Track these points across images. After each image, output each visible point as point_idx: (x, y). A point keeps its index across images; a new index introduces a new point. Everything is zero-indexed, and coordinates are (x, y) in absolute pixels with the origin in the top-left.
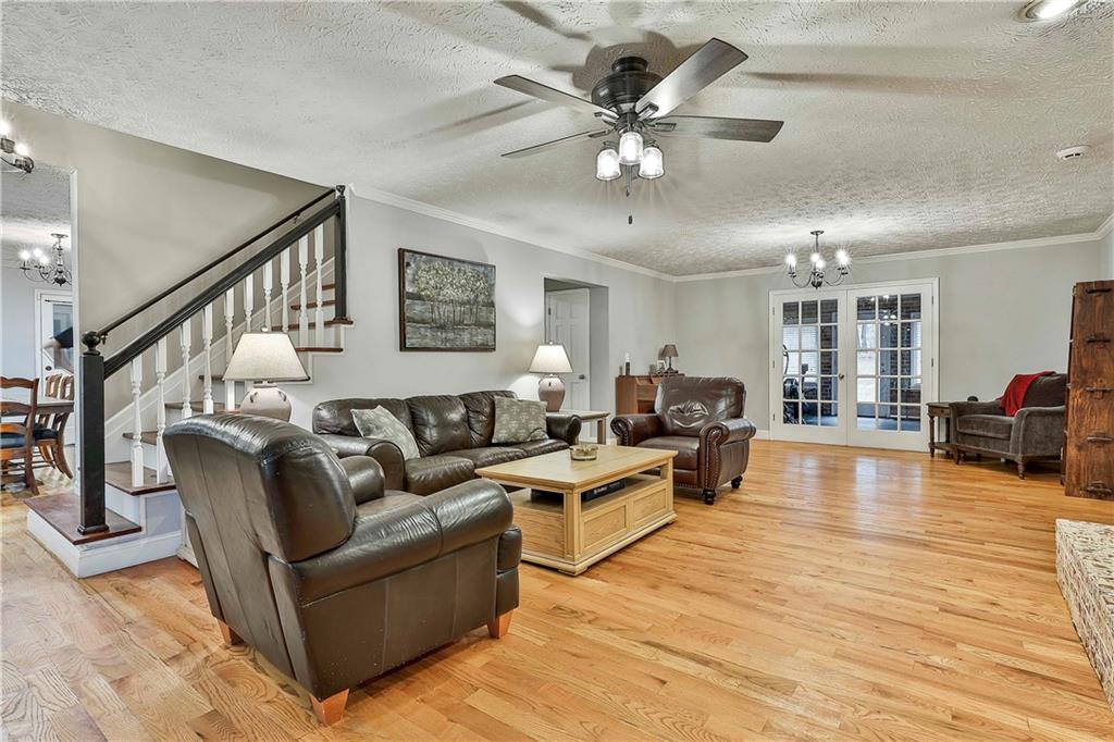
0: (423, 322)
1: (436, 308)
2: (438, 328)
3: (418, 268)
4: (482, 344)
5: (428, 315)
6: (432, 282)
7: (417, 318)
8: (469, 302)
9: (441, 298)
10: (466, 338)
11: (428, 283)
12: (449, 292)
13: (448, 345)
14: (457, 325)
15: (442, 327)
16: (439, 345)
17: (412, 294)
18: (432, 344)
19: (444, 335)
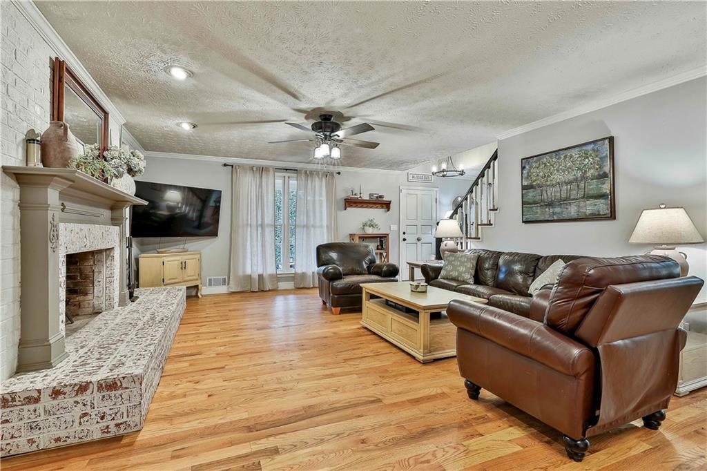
0: (535, 203)
1: (544, 192)
2: (546, 205)
3: (531, 167)
4: (592, 214)
5: (538, 198)
6: (541, 174)
7: (530, 201)
8: (576, 180)
9: (548, 183)
10: (573, 210)
11: (538, 175)
12: (558, 177)
13: (555, 218)
14: (564, 201)
15: (550, 204)
16: (547, 218)
17: (526, 186)
18: (542, 218)
19: (551, 210)
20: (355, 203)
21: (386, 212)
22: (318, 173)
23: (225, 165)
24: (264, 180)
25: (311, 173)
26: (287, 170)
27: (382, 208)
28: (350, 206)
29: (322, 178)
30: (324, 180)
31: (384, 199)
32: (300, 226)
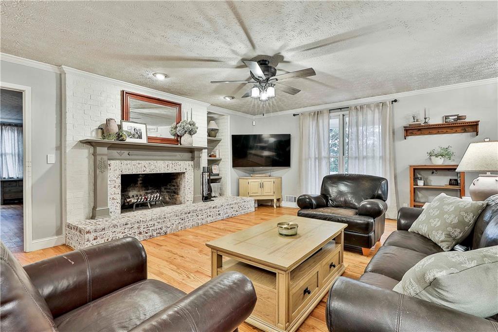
20: (419, 130)
21: (473, 136)
22: (368, 106)
23: (294, 115)
24: (320, 122)
25: (362, 107)
26: (341, 109)
27: (465, 131)
28: (412, 134)
29: (374, 110)
30: (376, 111)
31: (467, 120)
32: (352, 158)
